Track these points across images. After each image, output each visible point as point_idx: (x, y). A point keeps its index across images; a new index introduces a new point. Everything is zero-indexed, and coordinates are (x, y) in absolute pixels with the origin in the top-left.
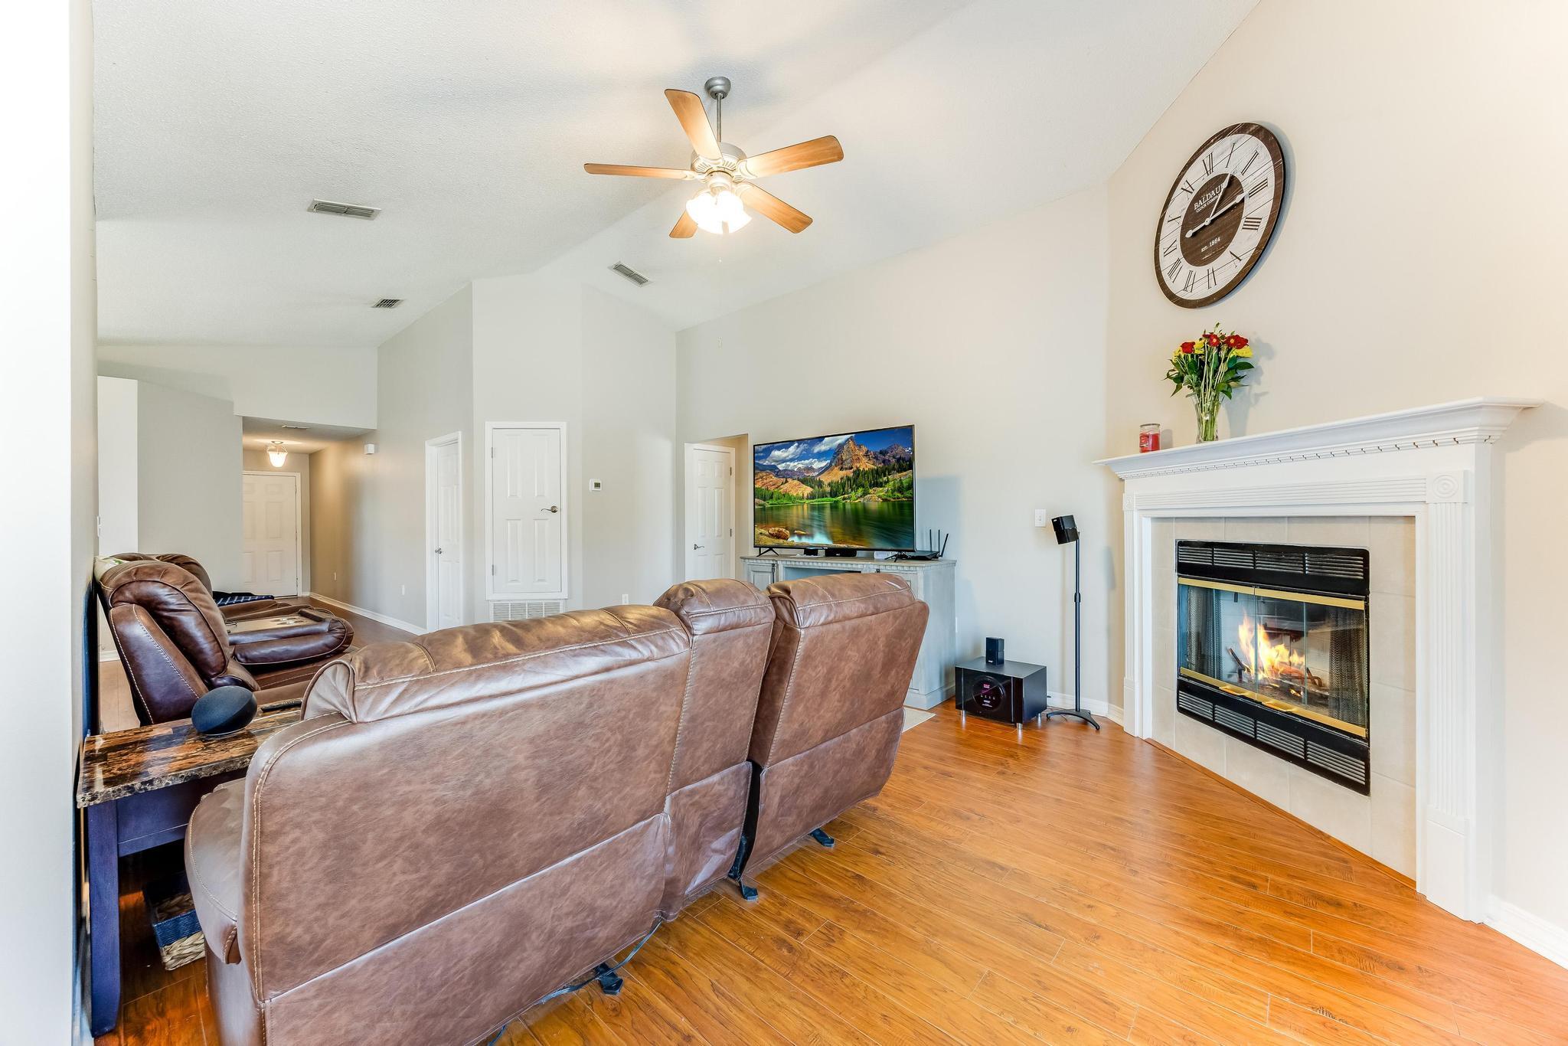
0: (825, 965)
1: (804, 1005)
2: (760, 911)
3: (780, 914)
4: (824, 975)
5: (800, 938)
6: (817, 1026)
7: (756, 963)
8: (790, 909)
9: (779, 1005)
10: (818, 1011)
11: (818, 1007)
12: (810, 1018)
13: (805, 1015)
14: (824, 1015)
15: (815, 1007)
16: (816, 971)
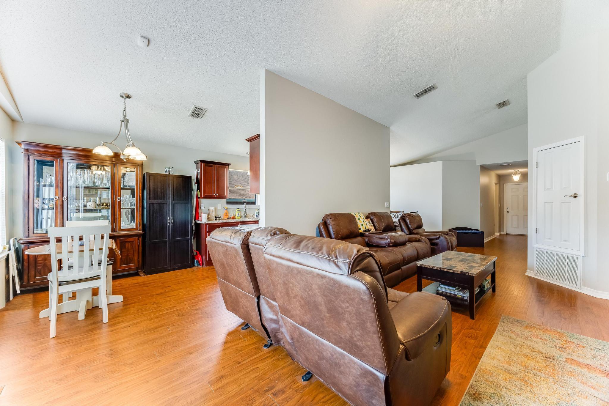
0: (253, 402)
1: (237, 393)
2: (294, 381)
3: (290, 389)
4: (248, 401)
5: (272, 395)
6: (225, 396)
7: (263, 379)
8: (293, 393)
9: (240, 385)
10: (231, 397)
11: (233, 397)
12: (230, 394)
13: (232, 393)
14: (228, 399)
15: (234, 396)
16: (251, 399)
